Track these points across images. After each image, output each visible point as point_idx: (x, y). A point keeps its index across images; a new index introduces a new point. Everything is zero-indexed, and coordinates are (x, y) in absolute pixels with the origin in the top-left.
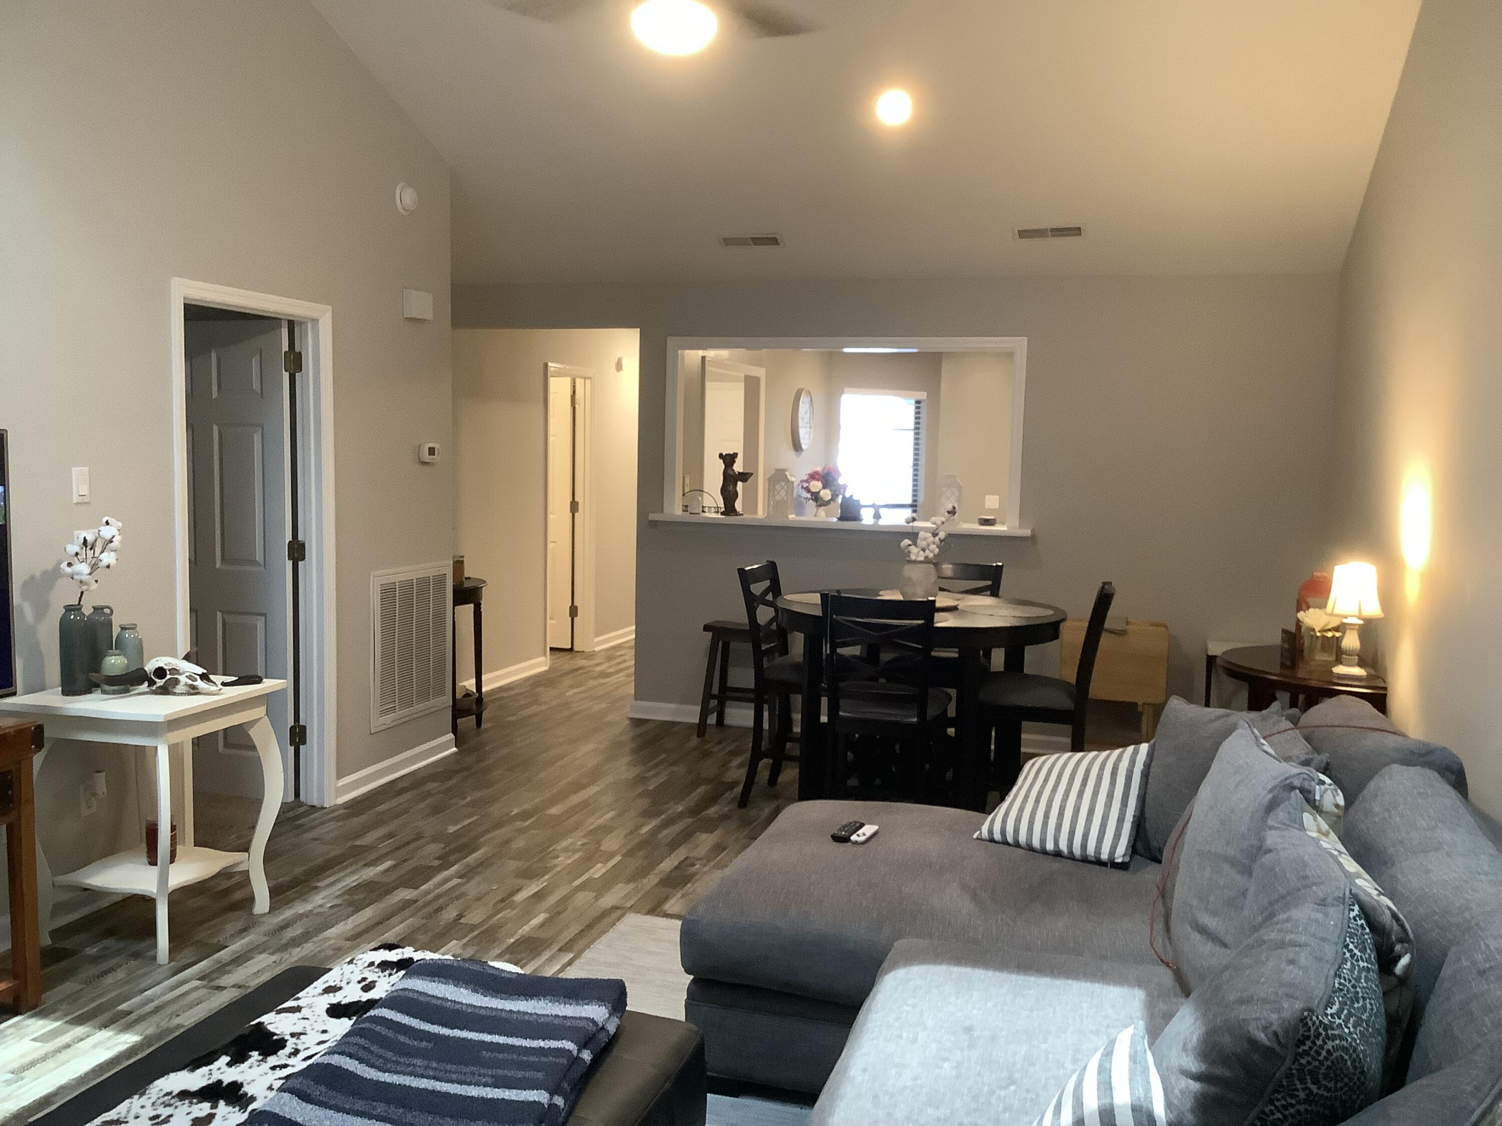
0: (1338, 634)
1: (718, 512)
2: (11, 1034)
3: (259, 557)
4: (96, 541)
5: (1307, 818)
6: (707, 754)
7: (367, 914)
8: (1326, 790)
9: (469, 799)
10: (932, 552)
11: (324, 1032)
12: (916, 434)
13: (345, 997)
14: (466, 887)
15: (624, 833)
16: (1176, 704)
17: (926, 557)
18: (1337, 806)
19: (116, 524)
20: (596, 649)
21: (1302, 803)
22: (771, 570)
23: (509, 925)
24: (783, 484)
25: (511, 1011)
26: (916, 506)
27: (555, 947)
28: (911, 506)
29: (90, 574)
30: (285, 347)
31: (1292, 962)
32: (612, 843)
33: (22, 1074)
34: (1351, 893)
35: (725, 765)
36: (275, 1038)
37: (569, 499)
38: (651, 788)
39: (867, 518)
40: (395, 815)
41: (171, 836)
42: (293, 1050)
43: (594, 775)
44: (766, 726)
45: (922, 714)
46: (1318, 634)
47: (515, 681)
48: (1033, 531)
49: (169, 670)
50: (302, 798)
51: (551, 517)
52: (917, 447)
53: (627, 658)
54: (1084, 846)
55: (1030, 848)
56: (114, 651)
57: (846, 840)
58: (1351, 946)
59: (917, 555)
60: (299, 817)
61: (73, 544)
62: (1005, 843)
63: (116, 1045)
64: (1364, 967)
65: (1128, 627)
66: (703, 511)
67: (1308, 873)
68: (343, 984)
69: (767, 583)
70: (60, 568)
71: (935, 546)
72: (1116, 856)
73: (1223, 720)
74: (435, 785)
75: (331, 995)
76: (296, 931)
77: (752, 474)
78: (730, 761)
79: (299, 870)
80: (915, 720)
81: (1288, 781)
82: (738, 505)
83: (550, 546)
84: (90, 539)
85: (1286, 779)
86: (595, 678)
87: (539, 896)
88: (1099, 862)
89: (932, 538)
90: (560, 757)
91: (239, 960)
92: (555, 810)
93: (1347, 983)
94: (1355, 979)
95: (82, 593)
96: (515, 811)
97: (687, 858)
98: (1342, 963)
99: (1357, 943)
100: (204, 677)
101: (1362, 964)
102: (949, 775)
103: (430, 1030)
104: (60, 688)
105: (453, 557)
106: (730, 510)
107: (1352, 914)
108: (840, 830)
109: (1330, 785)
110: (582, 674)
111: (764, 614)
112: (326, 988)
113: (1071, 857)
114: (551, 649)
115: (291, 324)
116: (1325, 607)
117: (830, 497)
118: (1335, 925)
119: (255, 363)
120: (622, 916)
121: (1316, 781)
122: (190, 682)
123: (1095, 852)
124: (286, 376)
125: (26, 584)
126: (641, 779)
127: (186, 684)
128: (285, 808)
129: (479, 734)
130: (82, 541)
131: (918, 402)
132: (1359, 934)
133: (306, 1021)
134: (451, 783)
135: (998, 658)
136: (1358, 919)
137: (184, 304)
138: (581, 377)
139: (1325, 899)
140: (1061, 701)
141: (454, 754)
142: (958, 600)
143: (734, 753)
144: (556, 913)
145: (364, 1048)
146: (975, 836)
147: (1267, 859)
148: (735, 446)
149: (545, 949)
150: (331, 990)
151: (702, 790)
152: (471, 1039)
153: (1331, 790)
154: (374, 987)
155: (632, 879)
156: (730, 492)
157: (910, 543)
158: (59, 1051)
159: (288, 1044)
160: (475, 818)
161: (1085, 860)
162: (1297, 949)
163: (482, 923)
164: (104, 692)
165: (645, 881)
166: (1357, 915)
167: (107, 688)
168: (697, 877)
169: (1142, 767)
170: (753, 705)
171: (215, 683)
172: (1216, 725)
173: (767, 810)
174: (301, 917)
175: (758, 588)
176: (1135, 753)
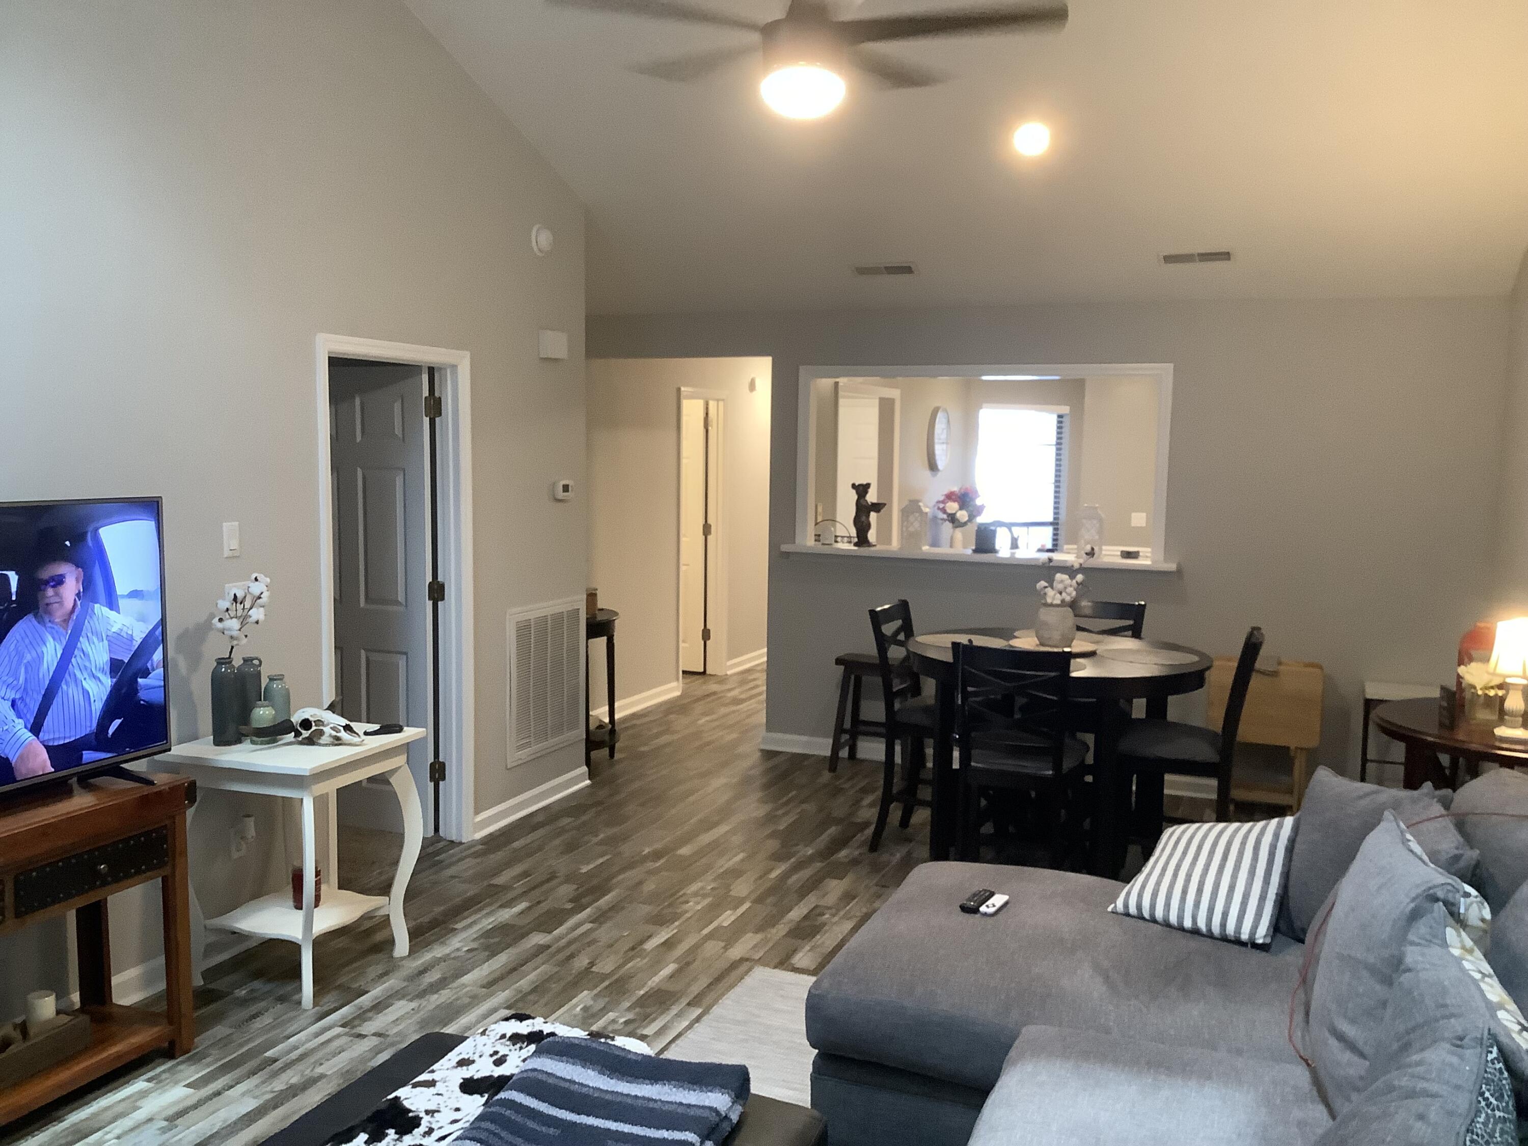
0: (1500, 693)
1: (850, 542)
2: (166, 1079)
3: (401, 598)
4: (245, 597)
5: (1450, 933)
6: (837, 791)
7: (502, 960)
8: (1471, 904)
9: (602, 836)
10: (1069, 594)
11: (457, 1110)
12: (1058, 449)
13: (478, 1071)
14: (597, 932)
15: (753, 879)
16: (1323, 775)
17: (1063, 601)
18: (1483, 920)
19: (264, 580)
20: (729, 673)
21: (1445, 917)
22: (903, 610)
23: (639, 975)
24: (917, 515)
25: (636, 1096)
26: (1057, 524)
27: (684, 1001)
28: (1051, 524)
29: (240, 630)
30: (426, 393)
31: (1421, 1117)
32: (741, 888)
33: (175, 1122)
34: (1489, 1034)
35: (857, 803)
36: (411, 1115)
37: (702, 522)
38: (781, 828)
39: (1003, 549)
40: (529, 852)
41: (316, 881)
42: (427, 1129)
43: (725, 812)
44: (898, 759)
45: (1057, 767)
46: (1480, 692)
47: (646, 708)
48: (1179, 565)
49: (315, 722)
50: (441, 833)
51: (683, 539)
52: (1058, 468)
53: (759, 682)
54: (1223, 925)
55: (1167, 924)
56: (263, 702)
57: (975, 911)
58: (1487, 1094)
59: (1054, 599)
60: (438, 853)
61: (224, 599)
62: (1142, 918)
63: (263, 1094)
64: (1500, 1117)
65: (1279, 667)
66: (836, 542)
67: (1448, 1002)
68: (476, 1057)
69: (899, 623)
70: (211, 624)
71: (1072, 589)
72: (1257, 936)
73: (1371, 797)
74: (569, 820)
75: (465, 1068)
76: (434, 976)
77: (885, 504)
78: (862, 799)
79: (438, 909)
80: (1051, 772)
81: (1431, 891)
82: (872, 535)
83: (683, 568)
84: (240, 595)
85: (1430, 888)
86: (726, 705)
87: (668, 945)
88: (1238, 942)
89: (1070, 581)
90: (692, 792)
91: (379, 1007)
92: (685, 851)
93: (1480, 1140)
94: (1489, 1134)
95: (232, 647)
96: (647, 851)
97: (816, 907)
98: (1476, 1116)
99: (1494, 1090)
100: (347, 728)
101: (1498, 1114)
102: (1087, 824)
103: (558, 1115)
104: (212, 737)
105: (587, 590)
106: (862, 540)
107: (1490, 1057)
108: (969, 900)
109: (1476, 897)
110: (713, 701)
111: (896, 653)
112: (459, 1061)
113: (1210, 935)
114: (684, 672)
115: (431, 371)
116: (1488, 660)
117: (966, 519)
118: (1471, 1071)
119: (397, 406)
120: (750, 970)
121: (1461, 893)
122: (334, 733)
123: (1235, 932)
124: (426, 420)
125: (180, 638)
126: (770, 818)
127: (331, 736)
128: (427, 843)
129: (612, 765)
130: (233, 597)
131: (1060, 416)
132: (1496, 1079)
133: (440, 1097)
134: (584, 818)
135: (1139, 708)
136: (1496, 1062)
137: (329, 357)
138: (714, 400)
139: (1461, 1039)
140: (1205, 753)
141: (587, 787)
142: (1097, 642)
143: (865, 791)
144: (685, 965)
145: (495, 1134)
146: (1110, 909)
147: (1405, 978)
148: (870, 475)
149: (673, 1004)
150: (464, 1063)
151: (833, 830)
152: (597, 1127)
153: (1477, 902)
154: (505, 1061)
155: (759, 929)
156: (863, 522)
157: (1046, 584)
158: (210, 1098)
159: (423, 1122)
160: (605, 858)
161: (1224, 939)
162: (1428, 1100)
163: (612, 973)
164: (253, 742)
165: (774, 931)
166: (1495, 1058)
167: (255, 738)
168: (826, 928)
169: (1286, 842)
170: (884, 740)
171: (357, 734)
172: (1364, 802)
173: (898, 856)
174: (437, 961)
175: (888, 629)
176: (1280, 826)
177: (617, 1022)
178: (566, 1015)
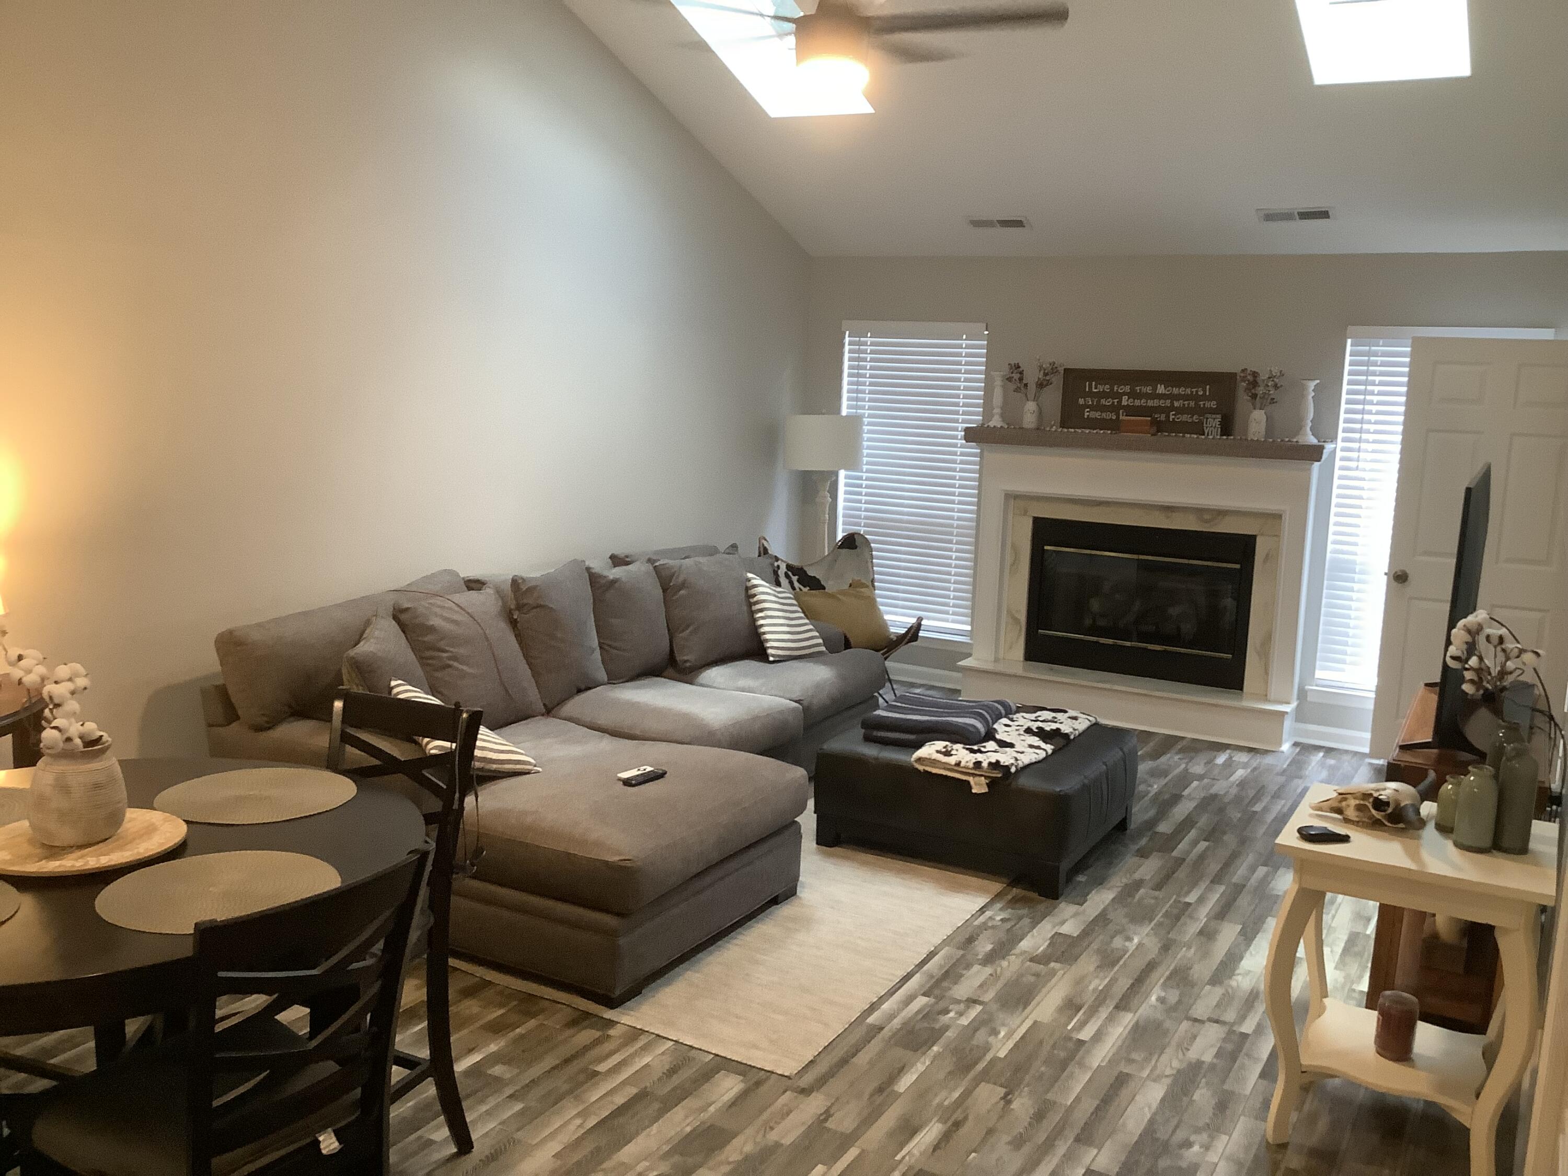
23: (941, 1076)
87: (907, 1130)
120: (802, 1072)
144: (885, 1088)
149: (899, 1030)
177: (956, 1013)
178: (1014, 1026)
